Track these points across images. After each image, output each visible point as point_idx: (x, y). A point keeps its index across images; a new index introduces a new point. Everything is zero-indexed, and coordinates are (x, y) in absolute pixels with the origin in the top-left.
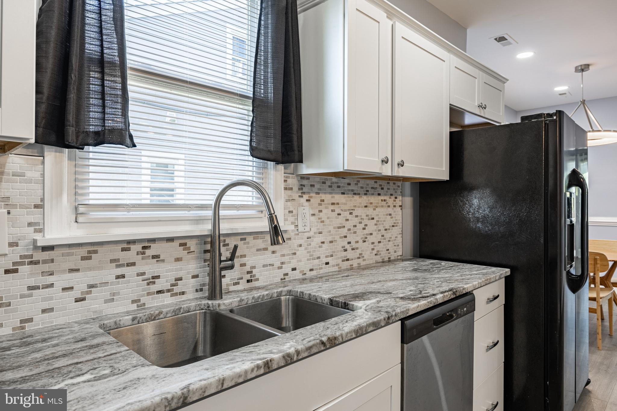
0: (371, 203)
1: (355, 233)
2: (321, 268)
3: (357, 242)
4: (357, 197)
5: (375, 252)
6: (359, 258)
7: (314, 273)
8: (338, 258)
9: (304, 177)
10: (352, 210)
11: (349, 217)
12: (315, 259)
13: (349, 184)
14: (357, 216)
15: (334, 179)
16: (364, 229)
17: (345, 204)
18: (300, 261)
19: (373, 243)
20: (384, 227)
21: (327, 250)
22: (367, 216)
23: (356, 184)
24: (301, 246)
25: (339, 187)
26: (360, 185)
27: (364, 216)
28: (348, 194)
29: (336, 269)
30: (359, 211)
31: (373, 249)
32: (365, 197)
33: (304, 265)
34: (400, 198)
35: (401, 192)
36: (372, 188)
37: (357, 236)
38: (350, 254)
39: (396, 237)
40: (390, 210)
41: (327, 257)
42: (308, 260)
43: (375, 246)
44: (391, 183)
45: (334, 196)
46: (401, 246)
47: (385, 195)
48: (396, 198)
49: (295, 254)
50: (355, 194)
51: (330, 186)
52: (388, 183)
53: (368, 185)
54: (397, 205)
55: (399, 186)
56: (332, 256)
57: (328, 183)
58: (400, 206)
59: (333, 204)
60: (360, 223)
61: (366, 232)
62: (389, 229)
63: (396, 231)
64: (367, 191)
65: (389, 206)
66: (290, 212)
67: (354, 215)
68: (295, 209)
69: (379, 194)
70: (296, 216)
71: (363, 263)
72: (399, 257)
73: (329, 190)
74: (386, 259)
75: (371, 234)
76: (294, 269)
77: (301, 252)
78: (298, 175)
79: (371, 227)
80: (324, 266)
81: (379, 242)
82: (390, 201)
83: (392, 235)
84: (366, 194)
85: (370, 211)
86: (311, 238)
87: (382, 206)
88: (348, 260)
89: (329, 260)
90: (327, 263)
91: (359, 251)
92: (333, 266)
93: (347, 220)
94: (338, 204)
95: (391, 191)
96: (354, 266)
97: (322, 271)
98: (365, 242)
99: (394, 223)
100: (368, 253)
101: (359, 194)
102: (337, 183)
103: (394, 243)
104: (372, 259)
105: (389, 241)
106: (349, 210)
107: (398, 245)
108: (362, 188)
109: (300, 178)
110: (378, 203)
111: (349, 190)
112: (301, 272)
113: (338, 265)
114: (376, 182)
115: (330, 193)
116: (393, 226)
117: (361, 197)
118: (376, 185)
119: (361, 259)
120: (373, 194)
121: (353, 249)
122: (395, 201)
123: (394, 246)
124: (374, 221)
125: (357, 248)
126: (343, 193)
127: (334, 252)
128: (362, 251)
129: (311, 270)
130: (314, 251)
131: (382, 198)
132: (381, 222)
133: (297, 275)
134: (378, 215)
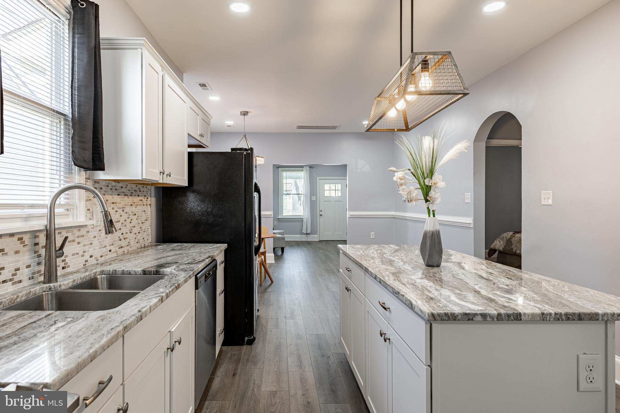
0: (134, 203)
1: (125, 226)
2: (107, 255)
3: (127, 233)
4: (126, 197)
5: (137, 240)
6: (128, 245)
7: (103, 259)
8: (116, 247)
9: (96, 181)
10: (124, 207)
11: (122, 213)
12: (103, 248)
13: (122, 187)
14: (126, 213)
15: (114, 184)
16: (130, 222)
17: (120, 203)
18: (94, 250)
19: (135, 234)
20: (141, 221)
21: (110, 240)
22: (132, 212)
23: (126, 187)
24: (95, 237)
25: (116, 189)
26: (128, 188)
27: (130, 213)
28: (121, 195)
29: (115, 255)
30: (127, 209)
31: (135, 238)
32: (131, 197)
33: (97, 253)
34: (149, 198)
35: (150, 194)
36: (135, 191)
37: (127, 228)
38: (124, 243)
39: (148, 229)
40: (144, 208)
41: (110, 245)
42: (100, 248)
43: (136, 236)
44: (145, 186)
45: (114, 197)
46: (150, 235)
47: (142, 196)
48: (147, 198)
49: (91, 244)
50: (125, 195)
51: (111, 189)
52: (143, 187)
53: (132, 188)
54: (148, 204)
55: (149, 189)
56: (113, 244)
57: (110, 187)
58: (150, 205)
59: (113, 203)
60: (128, 218)
61: (132, 225)
62: (144, 223)
63: (148, 223)
64: (132, 193)
65: (144, 205)
66: (89, 210)
67: (125, 212)
68: (91, 207)
69: (138, 196)
70: (92, 213)
71: (130, 250)
72: (150, 244)
73: (110, 192)
74: (143, 246)
75: (134, 227)
76: (91, 257)
77: (96, 242)
78: (92, 180)
79: (134, 222)
80: (109, 253)
81: (139, 233)
82: (144, 200)
83: (146, 227)
84: (131, 195)
85: (133, 209)
86: (101, 231)
87: (140, 205)
88: (122, 247)
89: (111, 248)
90: (110, 251)
91: (127, 240)
92: (114, 253)
93: (121, 216)
94: (116, 203)
95: (145, 193)
96: (125, 252)
97: (107, 257)
98: (131, 233)
99: (147, 218)
100: (133, 241)
101: (127, 195)
102: (115, 186)
103: (147, 233)
104: (135, 246)
105: (144, 231)
106: (122, 208)
107: (149, 235)
108: (129, 190)
109: (93, 181)
110: (138, 203)
111: (122, 192)
112: (96, 258)
113: (116, 252)
114: (136, 186)
115: (112, 195)
116: (146, 220)
117: (128, 198)
118: (137, 189)
119: (129, 246)
120: (135, 195)
121: (124, 239)
122: (147, 201)
123: (147, 235)
124: (136, 217)
125: (127, 238)
126: (119, 195)
127: (114, 241)
128: (130, 240)
129: (101, 256)
130: (103, 241)
131: (140, 198)
132: (140, 217)
133: (92, 261)
134: (138, 212)
